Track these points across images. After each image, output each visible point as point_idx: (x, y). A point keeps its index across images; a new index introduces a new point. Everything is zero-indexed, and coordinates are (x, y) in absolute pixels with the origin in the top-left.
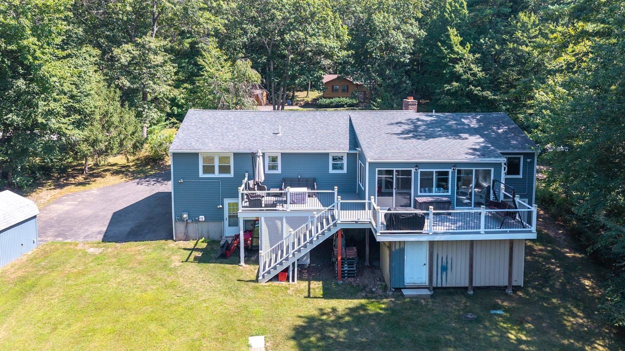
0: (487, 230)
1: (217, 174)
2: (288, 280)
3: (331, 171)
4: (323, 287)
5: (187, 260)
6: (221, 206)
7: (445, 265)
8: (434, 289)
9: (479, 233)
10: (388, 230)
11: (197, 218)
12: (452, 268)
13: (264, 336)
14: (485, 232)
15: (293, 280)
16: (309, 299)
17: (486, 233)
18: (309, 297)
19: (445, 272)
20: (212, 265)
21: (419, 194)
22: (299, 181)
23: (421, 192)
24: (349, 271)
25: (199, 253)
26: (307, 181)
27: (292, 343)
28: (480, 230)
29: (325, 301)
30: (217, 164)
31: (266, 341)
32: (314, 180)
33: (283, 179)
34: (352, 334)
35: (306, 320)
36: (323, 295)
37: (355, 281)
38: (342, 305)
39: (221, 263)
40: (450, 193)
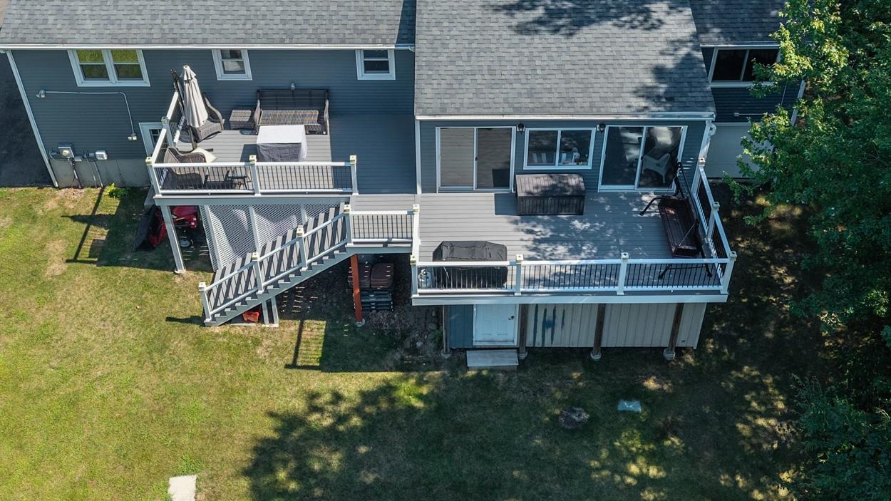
0: (630, 288)
1: (113, 81)
2: (261, 320)
3: (362, 75)
4: (326, 337)
5: (77, 255)
6: (135, 138)
7: (552, 319)
8: (530, 350)
9: (614, 293)
10: (434, 287)
11: (91, 154)
12: (563, 323)
13: (195, 477)
14: (624, 292)
15: (272, 321)
16: (294, 371)
17: (627, 293)
18: (293, 366)
19: (550, 330)
20: (123, 271)
21: (526, 167)
22: (293, 95)
23: (530, 162)
24: (377, 303)
25: (103, 229)
26: (310, 95)
27: (244, 483)
28: (616, 288)
29: (322, 375)
30: (109, 64)
31: (199, 490)
32: (327, 93)
33: (258, 91)
34: (353, 462)
35: (279, 424)
36: (321, 360)
37: (388, 320)
38: (353, 384)
39: (141, 264)
40: (589, 167)
